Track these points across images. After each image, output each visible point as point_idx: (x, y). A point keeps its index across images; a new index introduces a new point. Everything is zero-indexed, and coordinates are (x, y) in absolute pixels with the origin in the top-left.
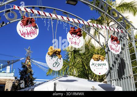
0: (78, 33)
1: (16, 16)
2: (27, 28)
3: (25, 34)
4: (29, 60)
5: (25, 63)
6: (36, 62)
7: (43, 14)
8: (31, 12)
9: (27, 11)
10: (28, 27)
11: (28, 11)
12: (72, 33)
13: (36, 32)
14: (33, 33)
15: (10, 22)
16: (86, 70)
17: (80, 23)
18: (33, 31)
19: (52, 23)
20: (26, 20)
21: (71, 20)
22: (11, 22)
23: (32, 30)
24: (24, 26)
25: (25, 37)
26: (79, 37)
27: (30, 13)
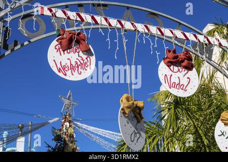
0: (185, 63)
1: (43, 26)
2: (69, 56)
3: (66, 69)
4: (70, 122)
5: (60, 130)
6: (85, 126)
7: (104, 22)
8: (79, 19)
9: (69, 18)
10: (72, 54)
11: (72, 18)
12: (169, 64)
13: (88, 63)
14: (84, 65)
15: (29, 42)
16: (204, 145)
17: (187, 39)
18: (82, 62)
19: (125, 41)
20: (67, 38)
21: (167, 32)
22: (32, 40)
23: (80, 58)
24: (64, 51)
25: (65, 75)
26: (186, 71)
27: (76, 21)
